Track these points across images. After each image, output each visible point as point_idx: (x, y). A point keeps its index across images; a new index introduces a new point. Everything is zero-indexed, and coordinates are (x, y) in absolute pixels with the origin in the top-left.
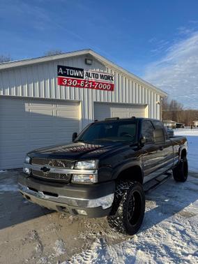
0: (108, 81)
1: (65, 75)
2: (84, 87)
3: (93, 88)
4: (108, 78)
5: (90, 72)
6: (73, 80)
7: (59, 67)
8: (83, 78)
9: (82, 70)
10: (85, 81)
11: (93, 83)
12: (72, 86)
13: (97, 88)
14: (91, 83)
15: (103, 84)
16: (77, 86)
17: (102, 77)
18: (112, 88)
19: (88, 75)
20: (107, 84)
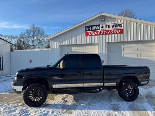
0: (118, 28)
1: (89, 30)
2: (100, 35)
3: (106, 34)
4: (118, 26)
5: (104, 25)
6: (93, 32)
7: (86, 27)
8: (99, 29)
9: (99, 25)
10: (101, 31)
11: (107, 31)
12: (93, 35)
13: (110, 34)
14: (105, 32)
15: (114, 30)
16: (96, 35)
17: (113, 26)
18: (121, 32)
19: (103, 27)
20: (117, 30)
